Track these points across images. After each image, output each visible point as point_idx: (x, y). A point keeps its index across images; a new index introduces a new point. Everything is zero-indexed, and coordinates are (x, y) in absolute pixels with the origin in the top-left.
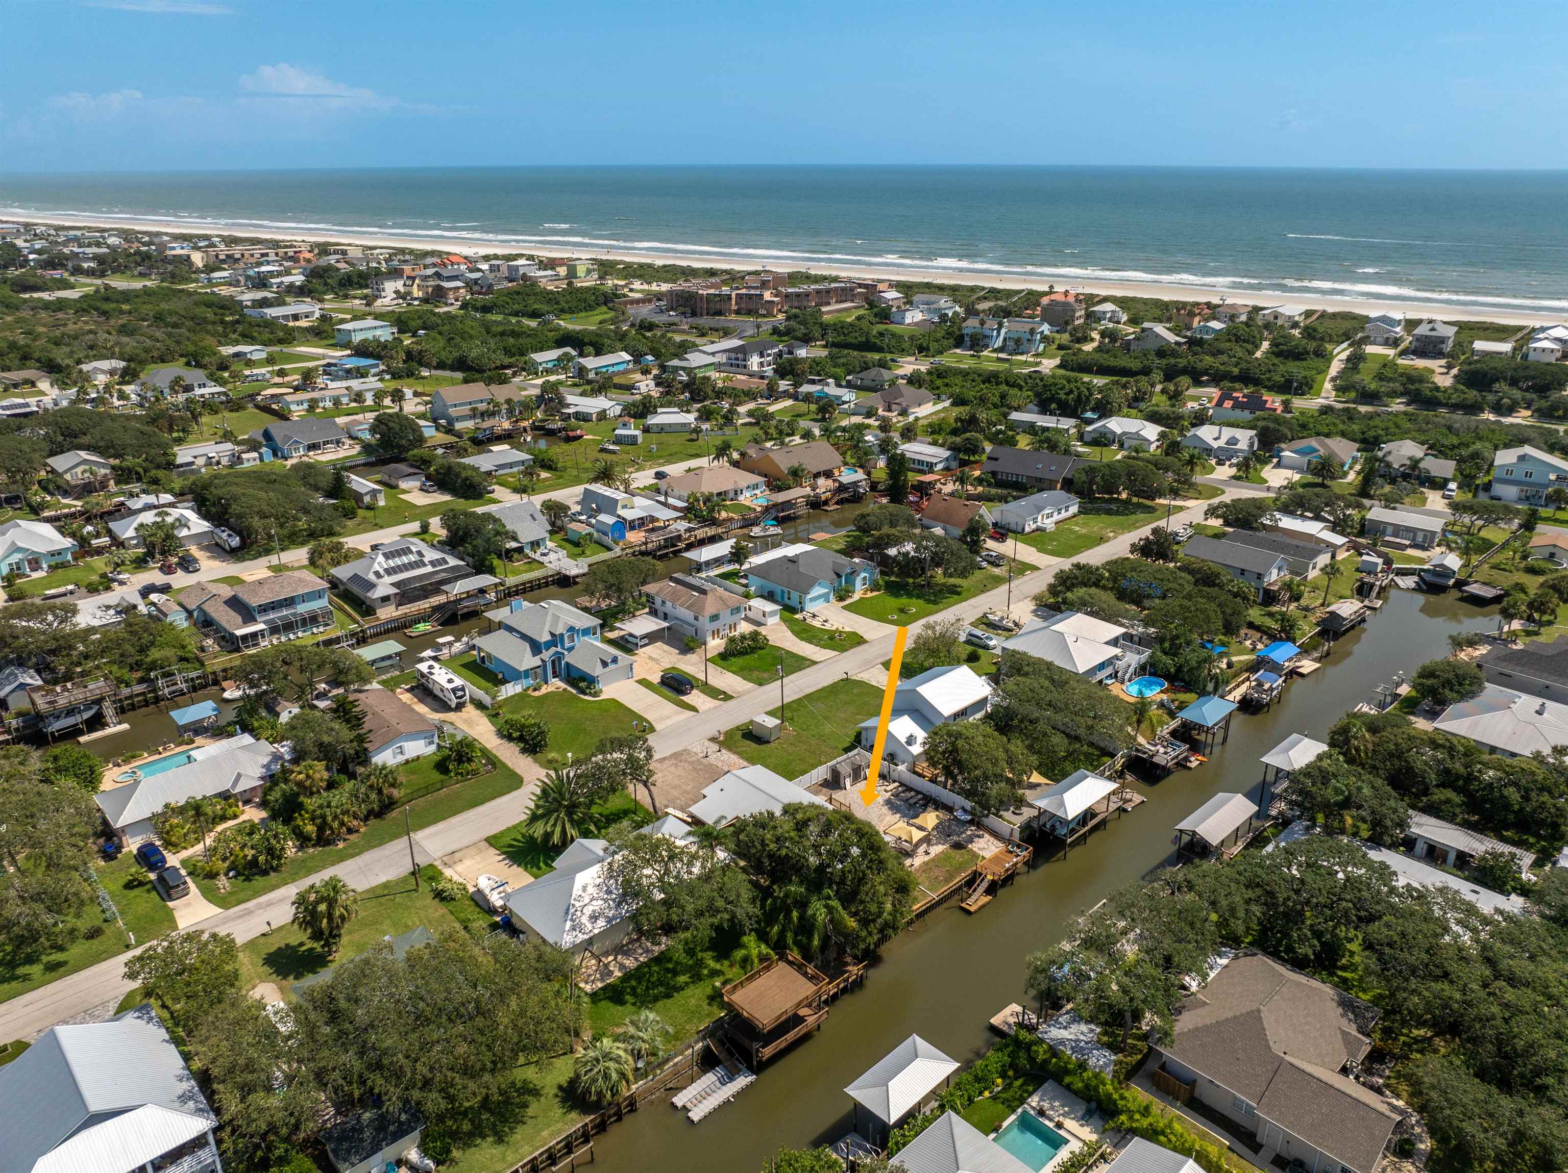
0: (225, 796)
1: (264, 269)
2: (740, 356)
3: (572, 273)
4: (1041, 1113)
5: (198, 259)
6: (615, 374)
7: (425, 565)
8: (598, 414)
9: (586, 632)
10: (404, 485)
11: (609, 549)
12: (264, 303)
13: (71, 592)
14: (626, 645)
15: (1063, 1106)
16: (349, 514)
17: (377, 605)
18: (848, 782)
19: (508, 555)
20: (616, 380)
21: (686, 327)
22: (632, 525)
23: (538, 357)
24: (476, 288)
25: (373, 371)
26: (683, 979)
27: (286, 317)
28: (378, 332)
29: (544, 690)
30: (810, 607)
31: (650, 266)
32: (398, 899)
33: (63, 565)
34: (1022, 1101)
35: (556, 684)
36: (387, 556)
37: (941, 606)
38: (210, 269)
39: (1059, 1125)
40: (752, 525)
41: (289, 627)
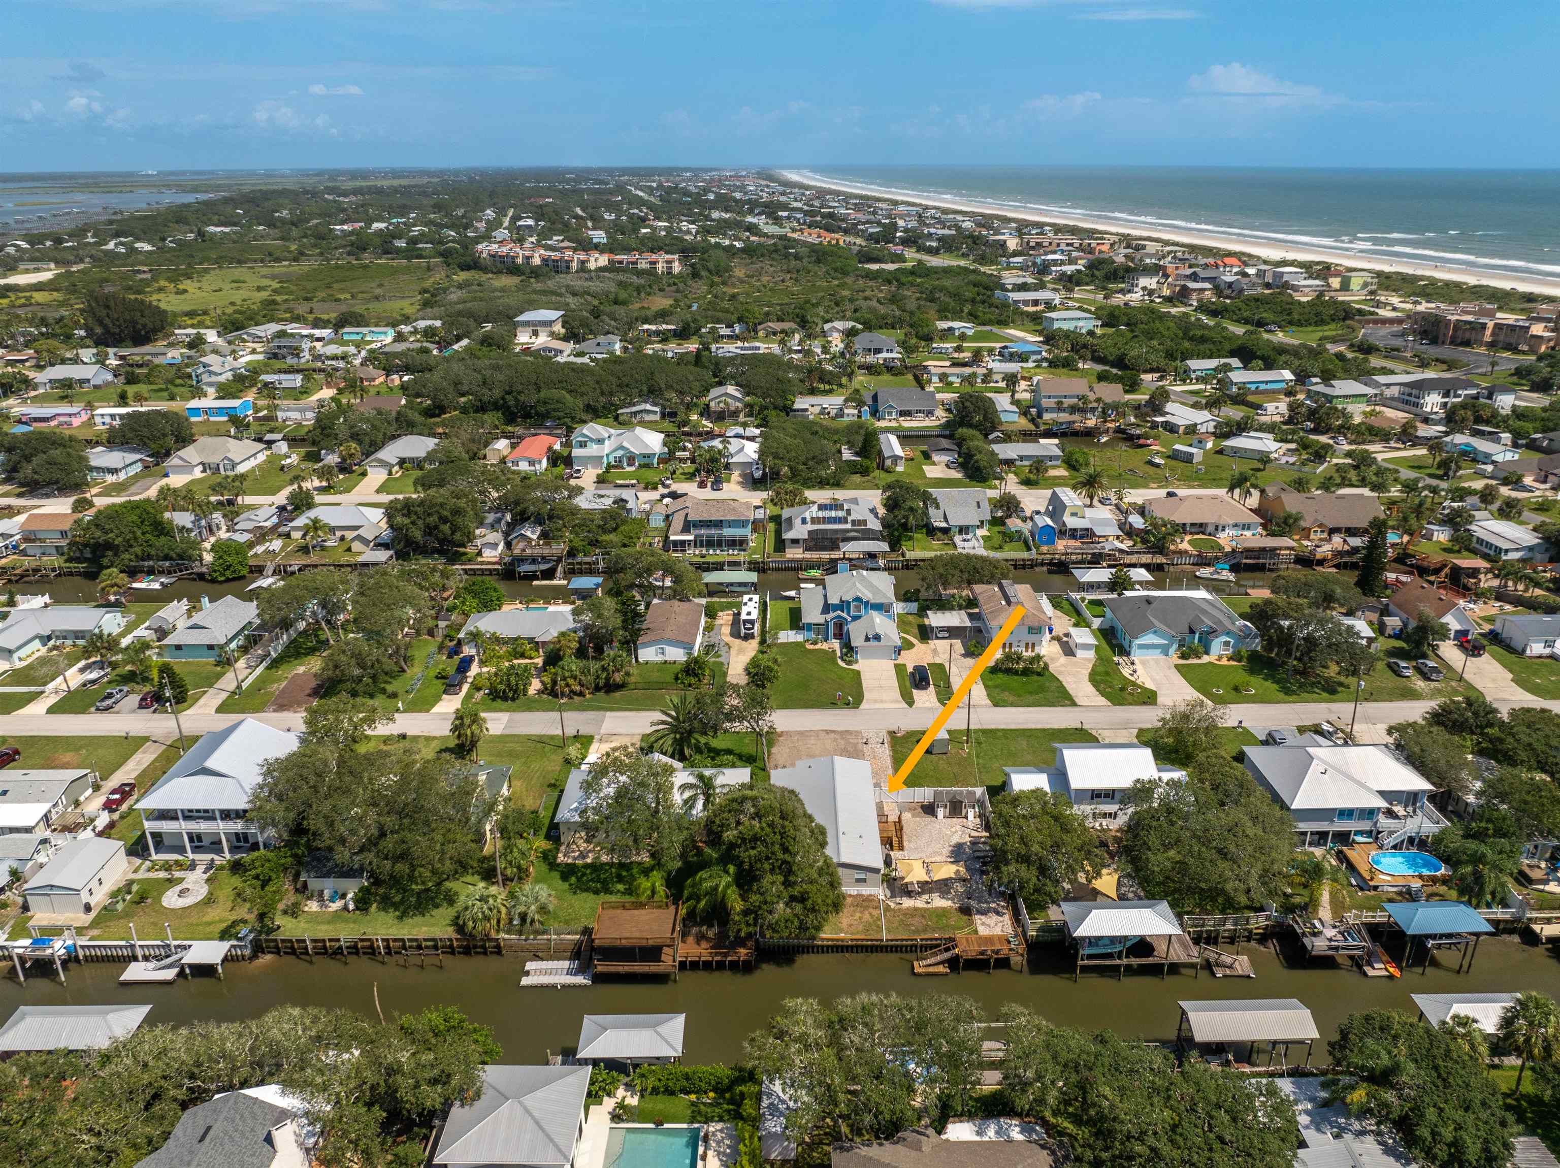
0: (531, 640)
1: (1050, 257)
2: (1414, 392)
3: (1345, 286)
4: (706, 1139)
5: (1012, 244)
6: (1257, 392)
7: (846, 522)
8: (1187, 427)
9: (878, 607)
10: (936, 457)
11: (1029, 549)
12: (1023, 287)
13: (633, 486)
14: (925, 633)
15: (729, 1147)
16: (864, 472)
17: (787, 543)
18: (941, 812)
19: (931, 531)
20: (1250, 398)
21: (1408, 355)
22: (1073, 534)
23: (1193, 364)
24: (1228, 292)
25: (1034, 357)
26: (620, 887)
27: (1026, 302)
28: (1081, 323)
29: (818, 646)
30: (1137, 655)
31: (1457, 285)
32: (548, 748)
33: (647, 466)
34: (708, 1120)
35: (836, 644)
36: (821, 507)
37: (1290, 698)
38: (1015, 254)
39: (704, 1158)
40: (1209, 565)
41: (710, 543)
